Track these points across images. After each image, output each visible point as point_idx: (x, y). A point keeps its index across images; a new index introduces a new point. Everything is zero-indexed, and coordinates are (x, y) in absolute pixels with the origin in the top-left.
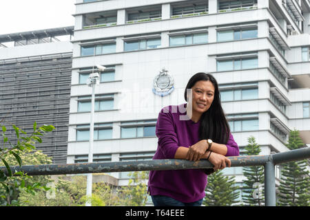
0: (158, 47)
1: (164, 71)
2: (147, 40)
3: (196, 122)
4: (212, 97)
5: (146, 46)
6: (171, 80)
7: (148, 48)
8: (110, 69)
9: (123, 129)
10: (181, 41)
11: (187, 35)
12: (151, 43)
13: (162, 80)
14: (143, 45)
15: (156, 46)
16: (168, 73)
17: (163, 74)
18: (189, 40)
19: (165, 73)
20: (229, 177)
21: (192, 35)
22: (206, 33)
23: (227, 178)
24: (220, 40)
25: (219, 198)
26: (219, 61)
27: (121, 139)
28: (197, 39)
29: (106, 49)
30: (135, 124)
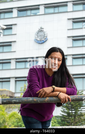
0: (38, 14)
1: (41, 28)
2: (31, 10)
3: (51, 76)
4: (61, 62)
5: (31, 13)
6: (46, 33)
7: (32, 15)
8: (9, 27)
9: (17, 63)
10: (51, 10)
11: (55, 7)
12: (33, 12)
13: (40, 34)
14: (29, 13)
15: (37, 13)
16: (44, 30)
17: (41, 30)
18: (56, 10)
19: (42, 30)
20: (80, 91)
21: (58, 6)
22: (66, 5)
23: (78, 92)
24: (75, 10)
25: (74, 104)
26: (74, 22)
27: (16, 69)
28: (61, 9)
29: (7, 15)
30: (24, 60)
